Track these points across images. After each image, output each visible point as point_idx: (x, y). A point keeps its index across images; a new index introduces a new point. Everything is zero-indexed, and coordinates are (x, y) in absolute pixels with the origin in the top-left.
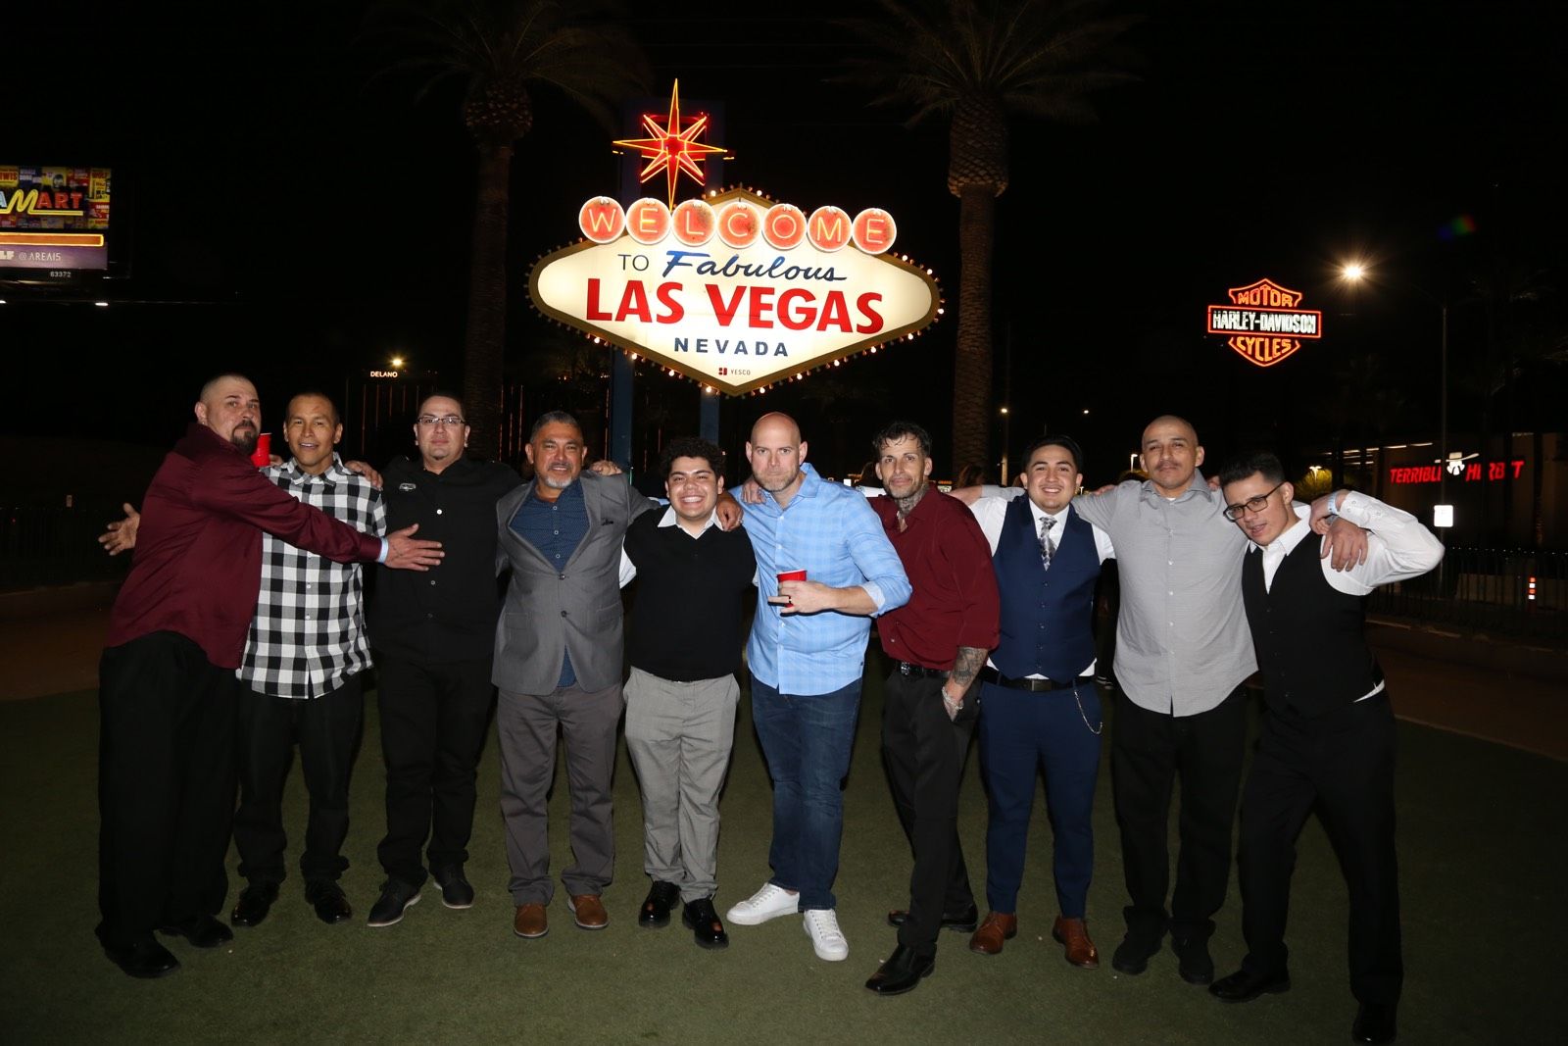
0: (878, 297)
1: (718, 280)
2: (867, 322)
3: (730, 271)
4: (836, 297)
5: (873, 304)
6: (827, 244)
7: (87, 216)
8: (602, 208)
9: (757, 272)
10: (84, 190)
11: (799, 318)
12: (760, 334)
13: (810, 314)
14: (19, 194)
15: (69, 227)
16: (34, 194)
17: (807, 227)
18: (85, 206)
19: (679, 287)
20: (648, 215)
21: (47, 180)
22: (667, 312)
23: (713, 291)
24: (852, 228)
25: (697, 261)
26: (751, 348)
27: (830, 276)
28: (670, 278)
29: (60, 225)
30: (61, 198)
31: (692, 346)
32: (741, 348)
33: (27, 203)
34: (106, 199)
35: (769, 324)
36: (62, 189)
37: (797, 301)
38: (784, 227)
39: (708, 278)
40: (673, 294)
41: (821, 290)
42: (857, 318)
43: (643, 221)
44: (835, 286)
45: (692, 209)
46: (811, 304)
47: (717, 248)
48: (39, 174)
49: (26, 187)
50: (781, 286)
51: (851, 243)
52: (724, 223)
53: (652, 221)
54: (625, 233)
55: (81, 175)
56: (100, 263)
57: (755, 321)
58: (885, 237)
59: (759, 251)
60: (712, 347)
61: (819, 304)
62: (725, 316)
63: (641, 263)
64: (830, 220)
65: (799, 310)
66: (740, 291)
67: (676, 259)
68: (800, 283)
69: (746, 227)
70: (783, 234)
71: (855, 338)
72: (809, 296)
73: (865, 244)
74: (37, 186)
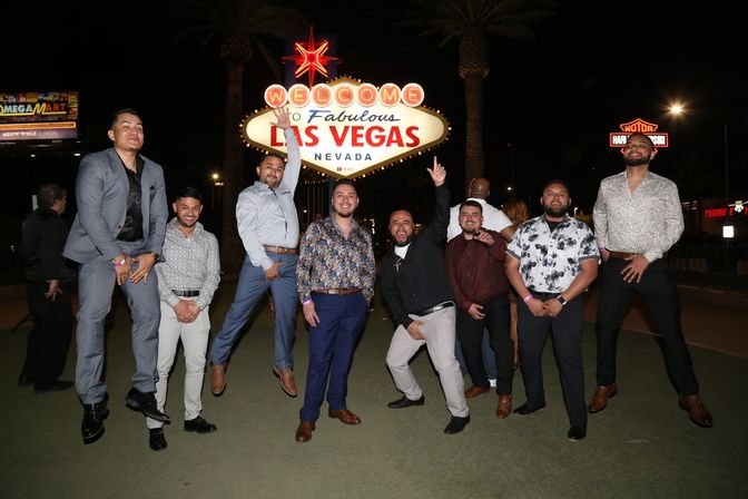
0: (417, 128)
1: (336, 123)
2: (411, 141)
3: (341, 118)
4: (395, 130)
5: (414, 132)
6: (390, 102)
7: (68, 113)
8: (276, 91)
9: (354, 119)
10: (66, 102)
11: (377, 141)
12: (357, 150)
13: (382, 139)
14: (38, 105)
15: (60, 119)
16: (44, 105)
17: (378, 95)
18: (67, 109)
19: (316, 128)
20: (299, 93)
21: (50, 98)
22: (310, 141)
23: (333, 129)
24: (402, 94)
25: (325, 115)
26: (353, 157)
27: (392, 119)
28: (312, 124)
29: (56, 118)
30: (56, 106)
31: (323, 157)
32: (348, 157)
33: (41, 109)
34: (76, 105)
35: (362, 145)
36: (56, 102)
37: (375, 133)
38: (367, 95)
39: (331, 123)
40: (313, 132)
41: (387, 126)
42: (406, 139)
43: (296, 96)
44: (394, 124)
45: (320, 89)
46: (382, 134)
47: (334, 108)
48: (46, 96)
49: (41, 102)
50: (368, 125)
51: (401, 101)
52: (337, 95)
53: (300, 96)
54: (288, 102)
55: (65, 95)
56: (74, 135)
57: (355, 143)
58: (419, 98)
59: (356, 108)
60: (333, 157)
61: (386, 133)
62: (339, 141)
63: (296, 117)
64: (390, 91)
65: (376, 137)
66: (346, 128)
67: (314, 114)
68: (376, 123)
69: (348, 96)
70: (367, 99)
71: (406, 149)
72: (381, 130)
73: (409, 101)
74: (46, 101)
